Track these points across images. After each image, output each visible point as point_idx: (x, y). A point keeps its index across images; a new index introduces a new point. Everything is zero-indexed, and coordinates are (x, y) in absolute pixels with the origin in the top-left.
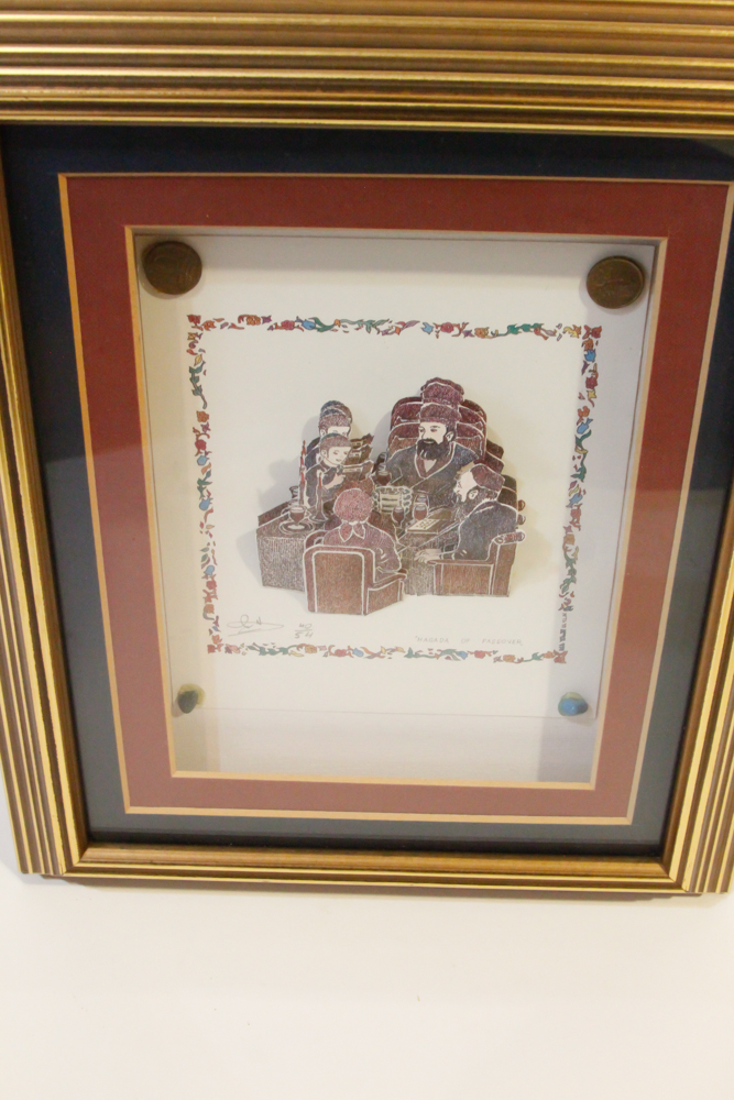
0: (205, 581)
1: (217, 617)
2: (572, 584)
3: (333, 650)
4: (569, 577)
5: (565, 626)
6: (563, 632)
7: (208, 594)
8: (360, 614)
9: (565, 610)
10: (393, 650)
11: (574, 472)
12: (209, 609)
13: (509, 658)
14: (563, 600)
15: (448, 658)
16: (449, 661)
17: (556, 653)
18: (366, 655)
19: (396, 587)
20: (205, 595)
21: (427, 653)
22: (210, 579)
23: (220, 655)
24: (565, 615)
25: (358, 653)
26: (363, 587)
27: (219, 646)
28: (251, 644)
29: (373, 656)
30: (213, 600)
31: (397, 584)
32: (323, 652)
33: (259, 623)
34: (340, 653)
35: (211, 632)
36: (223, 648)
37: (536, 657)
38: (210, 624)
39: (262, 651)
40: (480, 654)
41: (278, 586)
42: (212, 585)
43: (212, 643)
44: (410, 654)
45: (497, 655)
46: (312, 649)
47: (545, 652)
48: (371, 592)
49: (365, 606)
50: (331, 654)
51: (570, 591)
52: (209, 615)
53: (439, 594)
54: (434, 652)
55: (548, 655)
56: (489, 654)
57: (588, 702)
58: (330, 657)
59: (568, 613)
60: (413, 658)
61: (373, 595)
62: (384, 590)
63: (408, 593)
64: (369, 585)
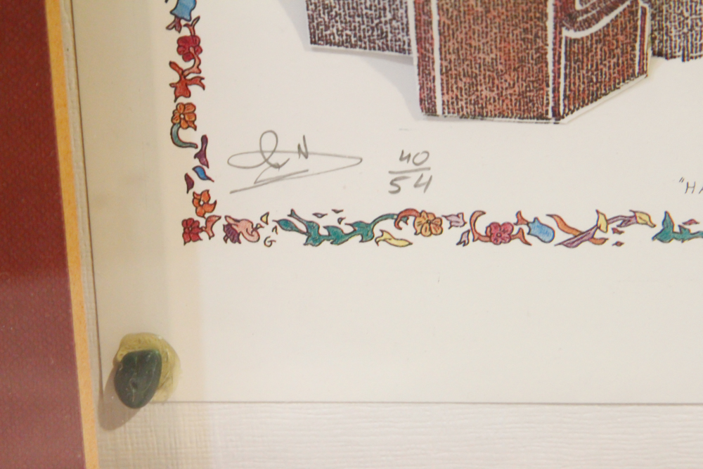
0: (174, 35)
1: (204, 140)
3: (481, 226)
7: (182, 73)
8: (541, 117)
10: (627, 221)
12: (184, 117)
18: (561, 236)
19: (629, 26)
20: (175, 77)
22: (186, 32)
23: (212, 246)
25: (539, 230)
26: (550, 24)
27: (211, 221)
28: (284, 215)
29: (578, 238)
30: (194, 89)
31: (632, 11)
32: (457, 233)
33: (303, 152)
34: (498, 234)
35: (190, 183)
36: (218, 228)
38: (188, 159)
39: (313, 236)
41: (347, 43)
42: (190, 47)
43: (191, 213)
44: (669, 232)
46: (430, 224)
48: (571, 42)
49: (556, 90)
50: (478, 238)
52: (186, 135)
58: (476, 247)
60: (675, 243)
61: (576, 53)
62: (601, 37)
63: (659, 54)
64: (566, 15)
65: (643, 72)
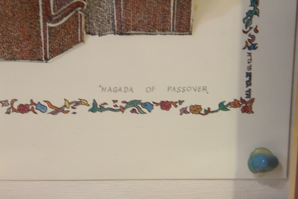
2: (255, 17)
3: (16, 106)
4: (252, 8)
5: (250, 68)
6: (249, 75)
8: (40, 60)
9: (250, 48)
10: (77, 103)
13: (196, 109)
14: (247, 37)
15: (133, 111)
16: (134, 114)
17: (243, 101)
18: (50, 110)
19: (75, 22)
21: (111, 105)
24: (250, 54)
25: (40, 107)
26: (41, 21)
29: (57, 111)
31: (76, 16)
34: (23, 109)
37: (222, 107)
40: (165, 105)
44: (96, 108)
45: (184, 105)
47: (232, 100)
48: (50, 28)
49: (45, 48)
50: (15, 110)
51: (253, 25)
53: (121, 34)
54: (119, 104)
55: (235, 104)
56: (175, 104)
57: (275, 152)
58: (14, 114)
59: (253, 52)
60: (98, 113)
61: (53, 33)
62: (63, 26)
63: (89, 33)
64: (48, 17)
65: (82, 41)
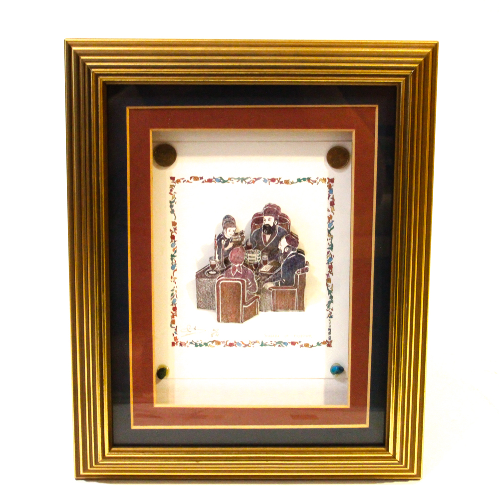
0: (172, 307)
1: (177, 327)
2: (332, 304)
3: (228, 343)
4: (330, 300)
5: (330, 326)
6: (330, 330)
7: (173, 314)
8: (239, 322)
9: (330, 317)
10: (255, 342)
11: (328, 246)
12: (173, 322)
13: (307, 345)
14: (328, 313)
15: (279, 346)
16: (279, 347)
17: (327, 341)
18: (243, 345)
19: (255, 305)
20: (172, 314)
21: (269, 343)
22: (174, 306)
23: (177, 347)
24: (330, 320)
25: (239, 344)
26: (241, 305)
27: (177, 342)
28: (191, 341)
29: (246, 346)
30: (175, 317)
31: (255, 302)
32: (224, 344)
33: (195, 329)
34: (231, 345)
35: (173, 335)
36: (178, 344)
37: (318, 344)
38: (173, 330)
39: (196, 345)
40: (293, 343)
41: (204, 308)
42: (175, 309)
43: (173, 341)
44: (262, 345)
45: (301, 343)
46: (218, 343)
47: (322, 341)
48: (244, 308)
49: (242, 317)
51: (331, 307)
52: (173, 325)
53: (274, 311)
54: (273, 343)
55: (324, 343)
56: (297, 343)
57: (342, 365)
58: (227, 347)
59: (331, 319)
60: (264, 347)
61: (246, 310)
62: (250, 307)
63: (260, 311)
64: (244, 303)
65: (258, 314)
